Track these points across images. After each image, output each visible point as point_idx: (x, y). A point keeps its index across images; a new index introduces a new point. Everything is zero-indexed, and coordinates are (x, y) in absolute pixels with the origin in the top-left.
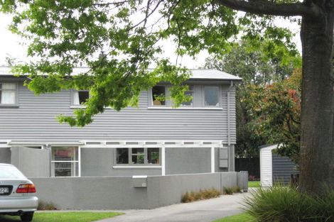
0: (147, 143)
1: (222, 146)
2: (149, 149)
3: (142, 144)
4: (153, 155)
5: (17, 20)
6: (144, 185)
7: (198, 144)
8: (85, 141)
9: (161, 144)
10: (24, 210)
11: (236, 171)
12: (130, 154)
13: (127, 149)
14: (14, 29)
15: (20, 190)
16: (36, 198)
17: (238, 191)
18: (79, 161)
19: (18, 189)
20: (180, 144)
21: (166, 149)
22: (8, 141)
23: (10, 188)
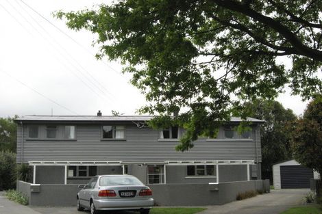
0: (207, 162)
1: (254, 164)
2: (207, 166)
3: (204, 163)
4: (210, 170)
5: (137, 77)
6: (216, 189)
7: (239, 162)
8: (169, 161)
9: (215, 163)
10: (145, 208)
11: (262, 179)
12: (196, 169)
13: (194, 166)
14: (134, 83)
15: (141, 194)
16: (152, 199)
17: (265, 192)
18: (165, 174)
19: (140, 192)
20: (227, 162)
21: (219, 166)
22: (120, 162)
23: (135, 192)
